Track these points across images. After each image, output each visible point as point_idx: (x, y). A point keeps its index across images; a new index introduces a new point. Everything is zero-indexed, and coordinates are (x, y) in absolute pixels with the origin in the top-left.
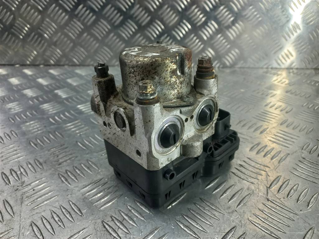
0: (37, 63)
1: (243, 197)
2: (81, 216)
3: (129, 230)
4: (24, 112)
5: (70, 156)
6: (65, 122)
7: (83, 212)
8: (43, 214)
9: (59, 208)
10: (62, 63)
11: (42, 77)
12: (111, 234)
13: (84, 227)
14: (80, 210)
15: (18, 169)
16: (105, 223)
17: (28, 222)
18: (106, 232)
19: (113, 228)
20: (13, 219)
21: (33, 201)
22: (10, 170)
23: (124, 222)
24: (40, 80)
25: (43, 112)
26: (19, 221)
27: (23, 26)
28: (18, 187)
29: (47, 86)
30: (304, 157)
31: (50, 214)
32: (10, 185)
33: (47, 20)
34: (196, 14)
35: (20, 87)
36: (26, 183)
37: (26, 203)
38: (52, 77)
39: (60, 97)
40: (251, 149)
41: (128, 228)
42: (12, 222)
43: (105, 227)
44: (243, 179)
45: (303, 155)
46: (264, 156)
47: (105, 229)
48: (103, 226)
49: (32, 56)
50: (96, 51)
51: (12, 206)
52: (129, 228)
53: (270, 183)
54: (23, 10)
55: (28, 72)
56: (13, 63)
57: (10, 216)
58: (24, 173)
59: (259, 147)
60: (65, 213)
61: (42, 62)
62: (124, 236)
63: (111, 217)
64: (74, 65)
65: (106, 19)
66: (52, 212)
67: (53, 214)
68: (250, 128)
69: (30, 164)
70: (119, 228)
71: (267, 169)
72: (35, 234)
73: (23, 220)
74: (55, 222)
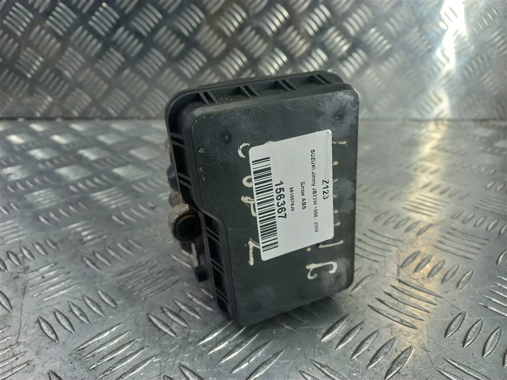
0: (52, 115)
1: (361, 279)
2: (115, 308)
3: (189, 323)
4: (30, 178)
5: (100, 234)
6: (94, 190)
7: (119, 303)
8: (57, 307)
9: (82, 299)
10: (91, 115)
11: (59, 134)
12: (160, 329)
13: (120, 321)
14: (113, 301)
15: (19, 252)
16: (152, 315)
17: (34, 318)
18: (153, 328)
19: (163, 322)
20: (10, 314)
21: (42, 291)
22: (7, 252)
23: (181, 314)
24: (57, 138)
25: (60, 178)
26: (20, 316)
27: (33, 58)
28: (19, 275)
29: (67, 145)
30: (455, 227)
31: (68, 306)
32: (6, 271)
33: (70, 49)
34: (293, 40)
35: (24, 147)
36: (32, 268)
37: (31, 293)
38: (75, 133)
39: (87, 159)
40: (376, 219)
41: (186, 320)
42: (8, 318)
43: (151, 321)
44: (362, 257)
45: (453, 226)
46: (395, 228)
47: (151, 323)
48: (148, 320)
49: (45, 105)
50: (144, 96)
51: (9, 298)
52: (188, 321)
53: (402, 261)
54: (33, 35)
55: (37, 127)
56: (14, 115)
57: (5, 310)
58: (28, 256)
59: (388, 217)
60: (91, 305)
61: (60, 113)
62: (181, 330)
63: (162, 308)
64: (110, 118)
65: (158, 47)
66: (70, 304)
67: (72, 307)
68: (375, 192)
69: (38, 244)
70: (173, 321)
71: (399, 244)
72: (44, 333)
73: (25, 316)
74: (75, 317)
